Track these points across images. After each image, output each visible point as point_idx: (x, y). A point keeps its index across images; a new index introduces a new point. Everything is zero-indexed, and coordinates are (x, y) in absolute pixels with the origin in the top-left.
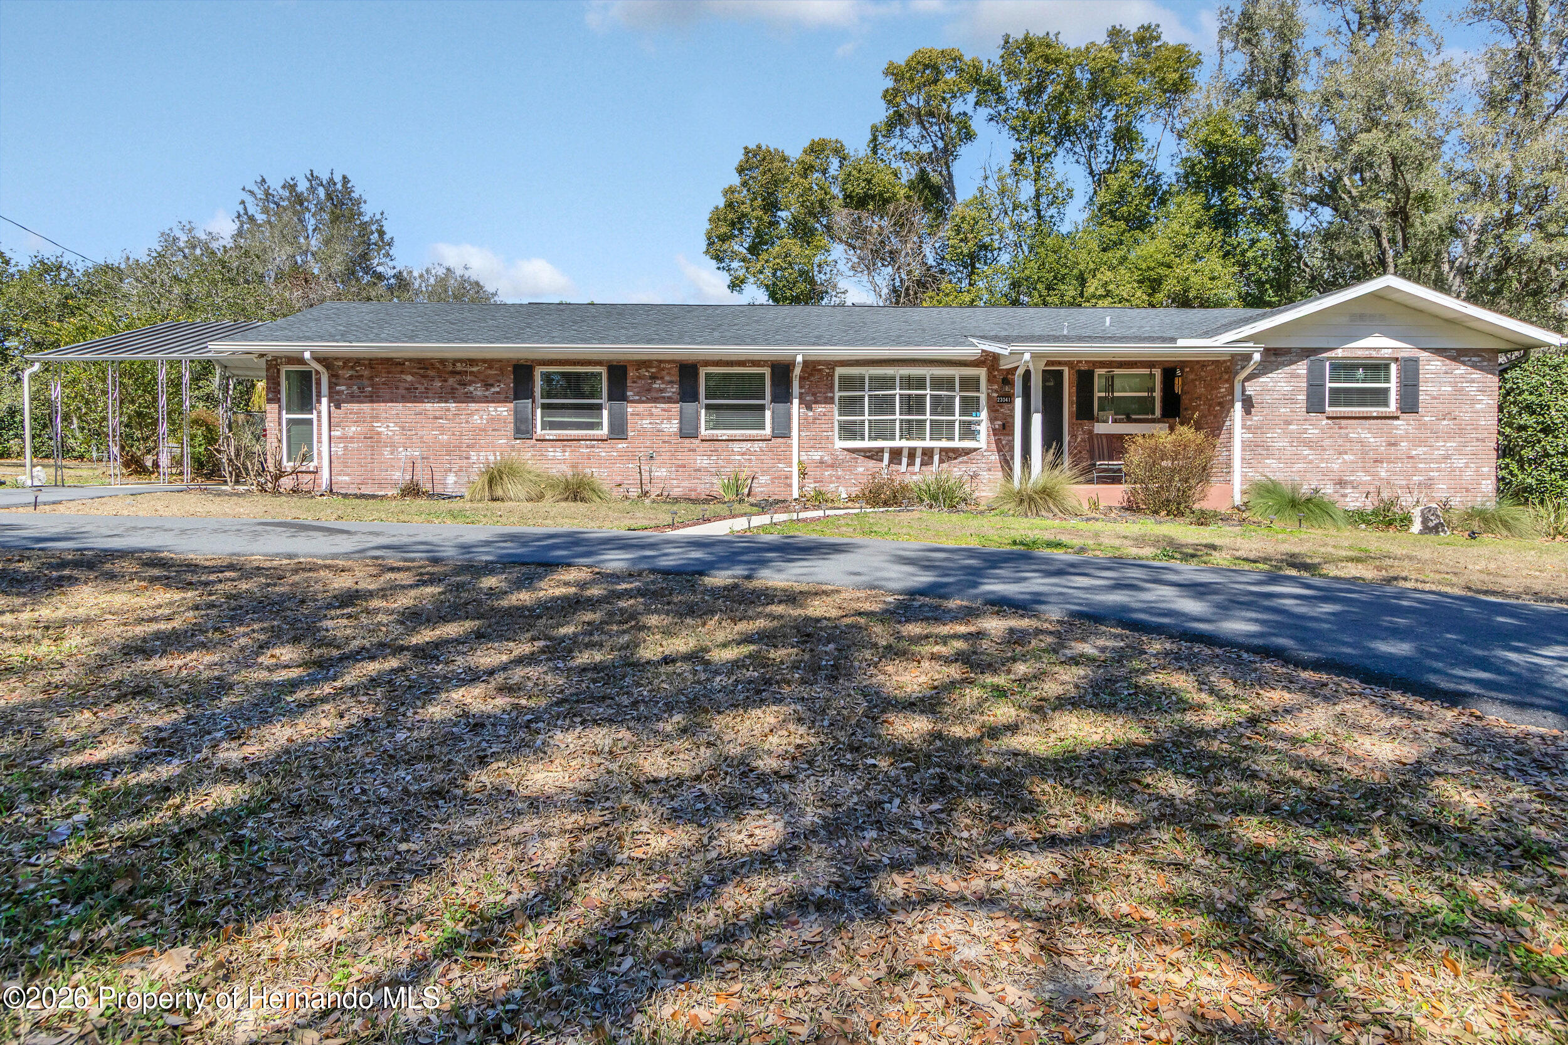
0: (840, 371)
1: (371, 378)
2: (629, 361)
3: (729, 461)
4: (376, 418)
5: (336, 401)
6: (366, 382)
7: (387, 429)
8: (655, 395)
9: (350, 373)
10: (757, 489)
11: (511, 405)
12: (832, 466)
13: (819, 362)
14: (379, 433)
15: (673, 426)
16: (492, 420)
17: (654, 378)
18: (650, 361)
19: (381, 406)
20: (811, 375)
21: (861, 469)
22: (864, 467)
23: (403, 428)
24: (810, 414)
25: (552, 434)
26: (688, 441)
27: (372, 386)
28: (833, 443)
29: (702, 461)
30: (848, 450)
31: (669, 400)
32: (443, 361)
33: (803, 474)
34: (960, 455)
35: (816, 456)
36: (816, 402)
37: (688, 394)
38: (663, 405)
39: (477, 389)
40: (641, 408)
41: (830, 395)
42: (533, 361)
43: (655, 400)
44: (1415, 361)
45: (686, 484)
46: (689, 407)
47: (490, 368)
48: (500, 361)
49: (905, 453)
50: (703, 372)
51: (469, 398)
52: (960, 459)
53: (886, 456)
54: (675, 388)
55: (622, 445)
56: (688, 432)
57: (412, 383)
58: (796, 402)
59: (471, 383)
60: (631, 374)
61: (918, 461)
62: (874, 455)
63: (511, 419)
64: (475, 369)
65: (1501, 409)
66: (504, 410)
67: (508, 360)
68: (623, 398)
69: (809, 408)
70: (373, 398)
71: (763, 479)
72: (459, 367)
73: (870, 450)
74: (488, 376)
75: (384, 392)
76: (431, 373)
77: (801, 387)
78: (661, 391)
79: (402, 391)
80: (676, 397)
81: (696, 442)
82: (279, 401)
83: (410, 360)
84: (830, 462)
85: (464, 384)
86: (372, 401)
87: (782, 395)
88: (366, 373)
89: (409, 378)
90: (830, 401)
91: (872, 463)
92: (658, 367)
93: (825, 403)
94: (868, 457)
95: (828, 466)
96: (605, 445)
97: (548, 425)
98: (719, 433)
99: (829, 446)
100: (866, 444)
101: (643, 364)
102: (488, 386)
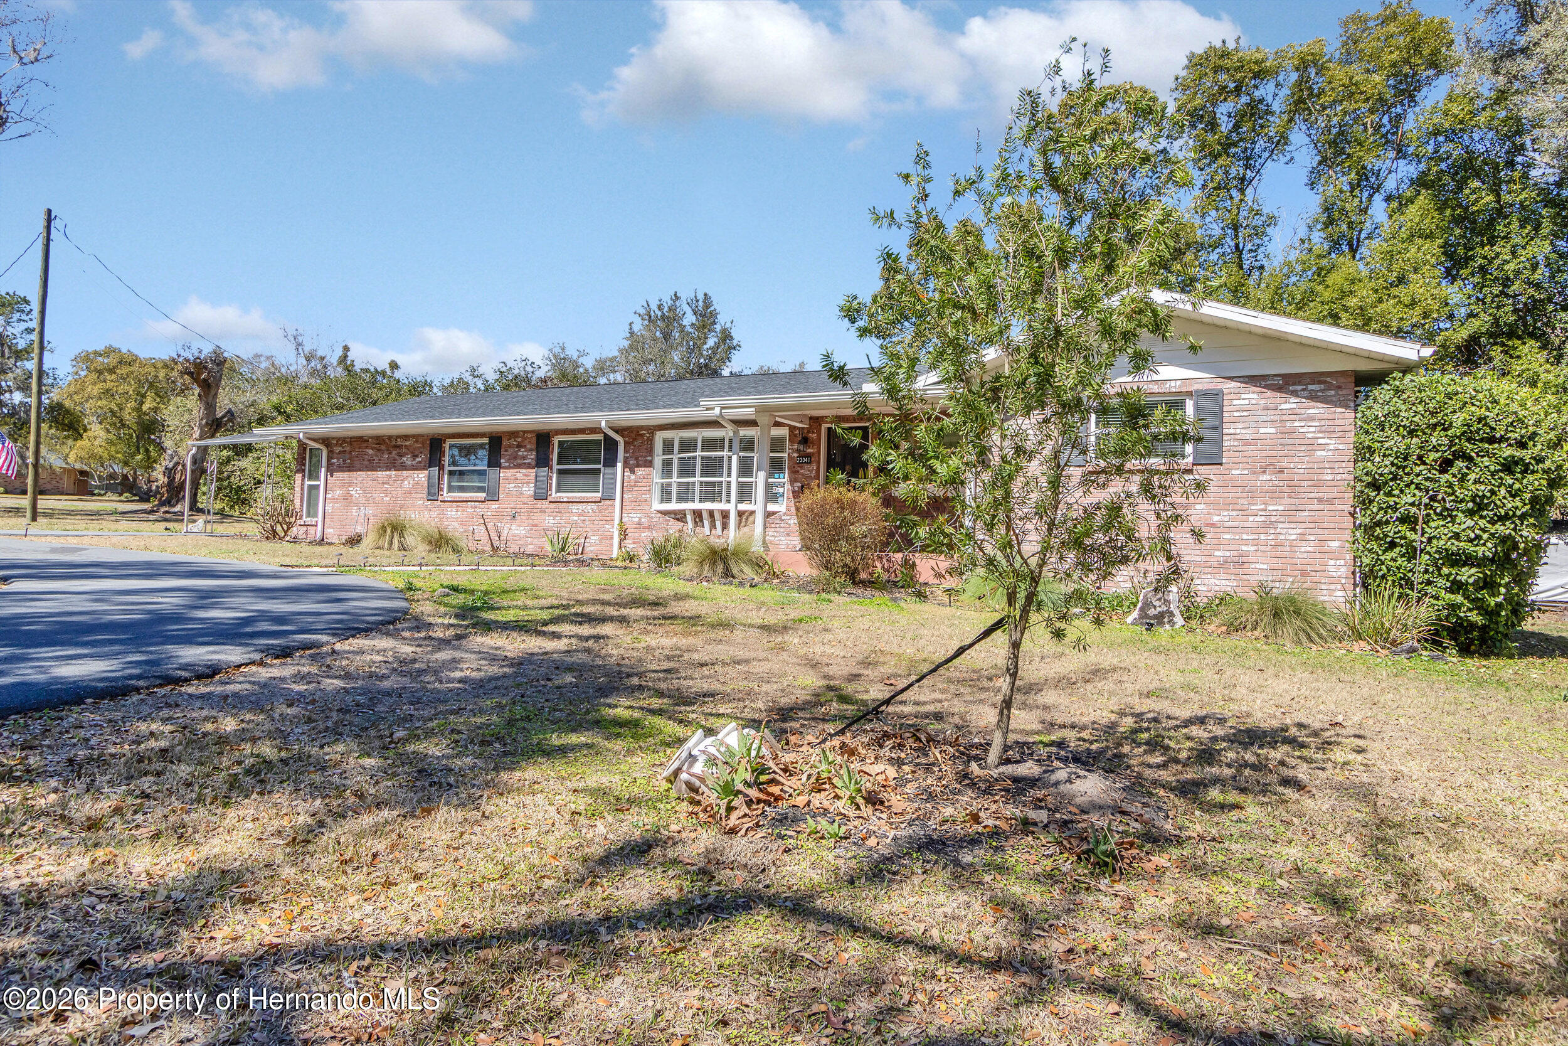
0: (660, 437)
1: (350, 453)
2: (504, 433)
3: (568, 521)
4: (350, 484)
5: (330, 470)
6: (347, 456)
7: (355, 492)
8: (519, 461)
9: (340, 449)
10: (588, 549)
11: (426, 472)
12: (648, 528)
13: (642, 428)
14: (351, 496)
15: (529, 490)
16: (415, 484)
17: (519, 446)
18: (517, 432)
19: (354, 474)
20: (635, 439)
22: (674, 527)
23: (364, 491)
24: (633, 477)
25: (453, 496)
26: (540, 502)
27: (350, 458)
28: (652, 506)
29: (549, 522)
30: (661, 512)
31: (529, 466)
32: (390, 437)
33: (624, 534)
35: (636, 517)
36: (638, 466)
37: (542, 461)
38: (524, 471)
39: (408, 460)
40: (510, 473)
41: (651, 458)
42: (442, 435)
43: (519, 466)
44: (1218, 394)
45: (537, 542)
46: (544, 471)
47: (417, 442)
48: (422, 436)
49: (705, 515)
50: (556, 440)
51: (403, 467)
53: (689, 518)
54: (533, 455)
55: (494, 506)
56: (541, 496)
57: (372, 455)
58: (619, 465)
59: (405, 455)
60: (505, 443)
61: (718, 523)
62: (680, 516)
63: (426, 484)
64: (408, 443)
66: (422, 476)
67: (428, 435)
68: (499, 465)
69: (632, 472)
70: (350, 468)
71: (593, 539)
72: (399, 442)
73: (678, 512)
74: (415, 449)
75: (357, 463)
76: (383, 447)
77: (626, 451)
78: (524, 458)
79: (366, 463)
80: (534, 463)
81: (546, 504)
82: (304, 471)
83: (372, 437)
84: (646, 524)
85: (401, 455)
86: (350, 471)
87: (611, 462)
88: (348, 449)
89: (370, 452)
90: (649, 464)
91: (680, 526)
92: (523, 437)
93: (646, 467)
94: (677, 519)
95: (644, 527)
96: (482, 505)
97: (451, 489)
98: (564, 496)
99: (647, 508)
100: (673, 506)
101: (513, 434)
102: (415, 456)
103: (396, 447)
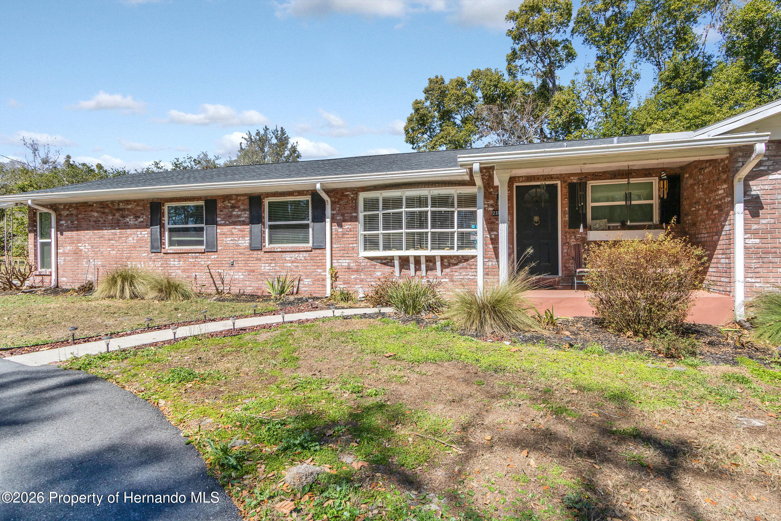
0: (362, 196)
1: (77, 216)
2: (218, 196)
3: (283, 267)
4: (79, 241)
5: (60, 229)
6: (74, 218)
7: (85, 248)
8: (234, 219)
9: (67, 212)
10: (302, 289)
11: (149, 230)
12: (357, 271)
13: (346, 189)
14: (81, 250)
15: (245, 242)
16: (138, 241)
17: (233, 207)
18: (231, 195)
19: (82, 233)
20: (340, 199)
21: (378, 274)
22: (381, 271)
23: (92, 247)
24: (340, 230)
26: (255, 252)
27: (77, 220)
28: (358, 254)
29: (265, 268)
30: (368, 258)
31: (243, 223)
32: (113, 202)
33: (335, 277)
34: (460, 262)
35: (345, 263)
36: (345, 221)
37: (255, 219)
38: (239, 227)
39: (130, 220)
40: (226, 229)
41: (354, 214)
42: (161, 199)
43: (234, 223)
45: (255, 284)
46: (257, 228)
47: (138, 205)
48: (143, 200)
49: (412, 260)
50: (266, 202)
51: (127, 226)
52: (461, 265)
53: (397, 263)
54: (247, 214)
55: (214, 256)
56: (255, 247)
57: (97, 217)
58: (328, 220)
59: (127, 216)
60: (219, 205)
61: (423, 267)
62: (387, 262)
63: (149, 240)
64: (129, 207)
66: (145, 233)
67: (148, 200)
68: (215, 223)
69: (340, 226)
70: (78, 228)
71: (307, 281)
72: (122, 206)
73: (385, 258)
74: (137, 211)
75: (84, 224)
76: (107, 210)
77: (333, 209)
78: (238, 216)
79: (92, 223)
80: (247, 220)
81: (261, 254)
82: (35, 231)
83: (96, 203)
84: (355, 268)
85: (124, 217)
86: (77, 230)
87: (319, 218)
88: (74, 212)
89: (96, 214)
90: (356, 219)
91: (387, 269)
92: (236, 199)
93: (351, 221)
94: (384, 264)
95: (354, 271)
96: (202, 256)
97: (171, 243)
98: (278, 246)
99: (355, 255)
100: (381, 253)
101: (227, 197)
102: (136, 217)
103: (119, 210)
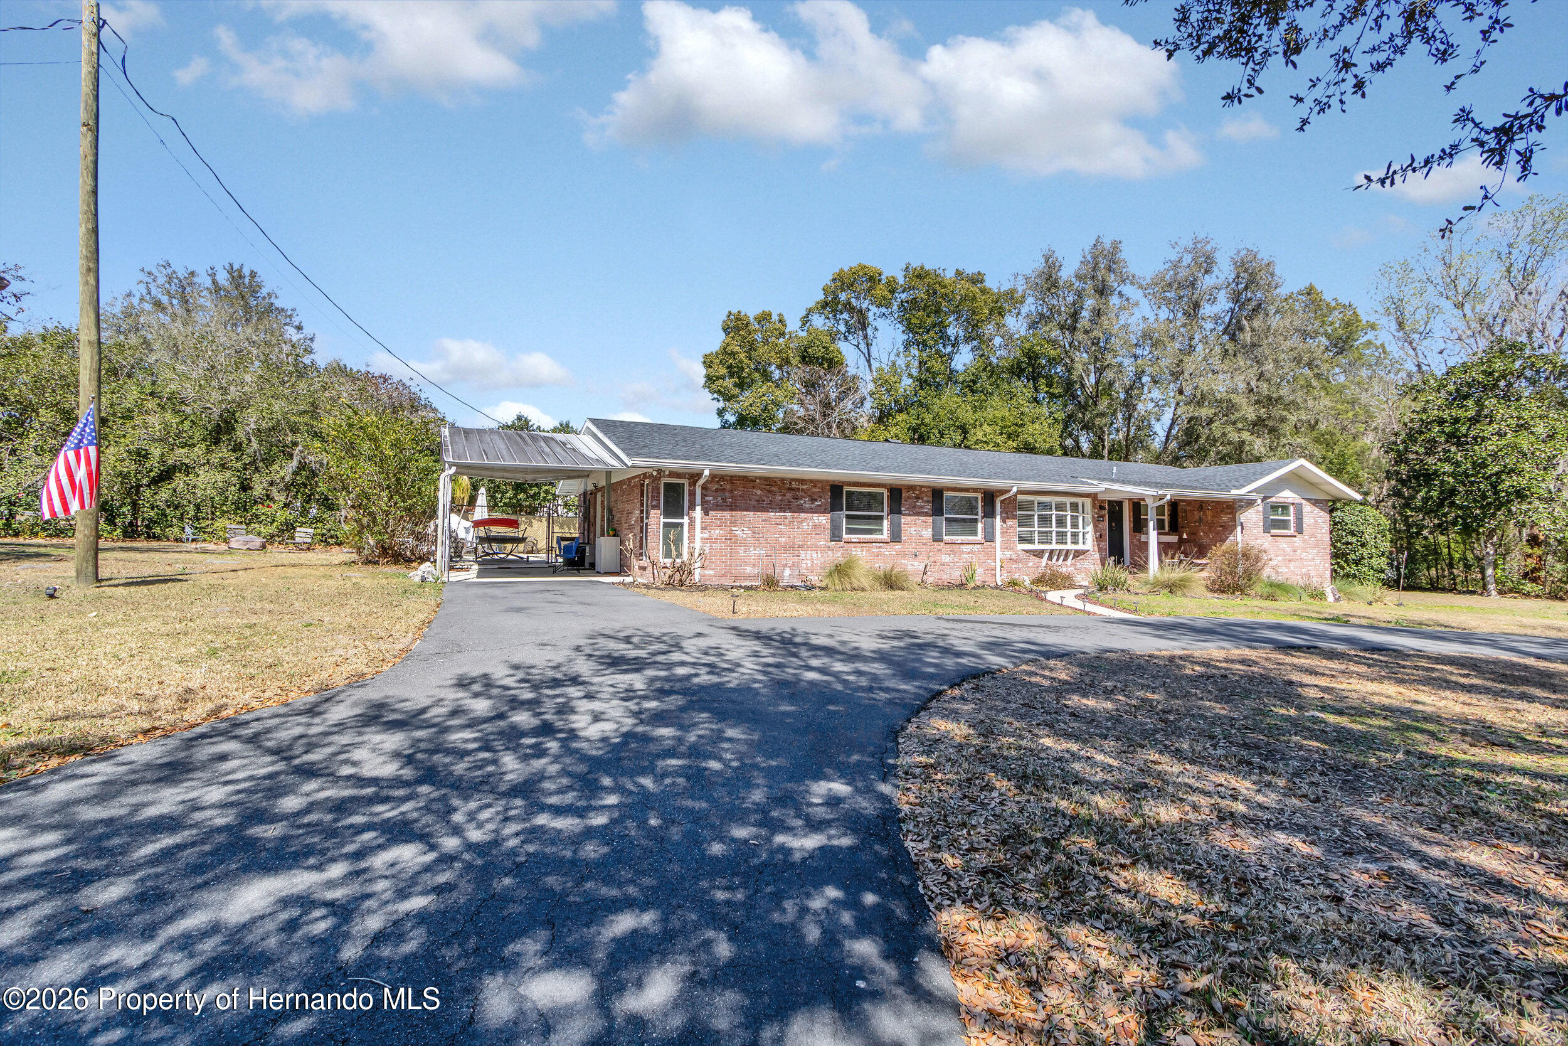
0: (1021, 498)
1: (731, 491)
2: (902, 486)
3: (961, 558)
4: (734, 523)
5: (706, 508)
6: (728, 495)
7: (742, 532)
8: (918, 510)
9: (717, 486)
11: (829, 515)
12: (1017, 561)
14: (736, 536)
15: (928, 533)
16: (815, 526)
17: (917, 498)
18: (916, 486)
19: (739, 514)
21: (1032, 564)
22: (1033, 561)
23: (754, 532)
24: (1005, 526)
25: (855, 537)
26: (936, 543)
27: (732, 497)
28: (1016, 546)
29: (945, 558)
30: (1025, 551)
31: (926, 514)
32: (782, 480)
33: (1003, 567)
34: (1082, 555)
35: (1009, 555)
36: (1008, 518)
37: (937, 511)
38: (923, 518)
39: (805, 502)
40: (909, 519)
41: (1015, 513)
42: (842, 483)
43: (918, 514)
44: (1301, 505)
46: (937, 519)
47: (815, 486)
48: (821, 481)
49: (1056, 553)
50: (946, 495)
51: (800, 509)
52: (1081, 557)
53: (1046, 555)
54: (930, 506)
55: (898, 546)
56: (937, 538)
57: (761, 496)
58: (998, 517)
59: (802, 497)
60: (904, 495)
61: (1061, 558)
62: (1039, 554)
63: (828, 526)
64: (804, 487)
65: (1331, 532)
66: (823, 519)
67: (827, 481)
68: (900, 513)
69: (1004, 522)
70: (732, 507)
71: (980, 570)
72: (794, 485)
73: (1036, 551)
74: (814, 493)
75: (741, 503)
76: (775, 489)
77: (1001, 508)
78: (922, 507)
79: (753, 503)
80: (930, 512)
81: (942, 544)
82: (659, 508)
83: (760, 478)
84: (1016, 559)
85: (797, 499)
86: (732, 510)
87: (990, 513)
88: (728, 487)
89: (759, 492)
90: (1015, 517)
91: (1037, 560)
92: (920, 490)
93: (1013, 519)
94: (1036, 556)
96: (888, 546)
97: (850, 531)
98: (955, 539)
100: (1037, 546)
101: (911, 488)
102: (813, 500)
103: (790, 489)
